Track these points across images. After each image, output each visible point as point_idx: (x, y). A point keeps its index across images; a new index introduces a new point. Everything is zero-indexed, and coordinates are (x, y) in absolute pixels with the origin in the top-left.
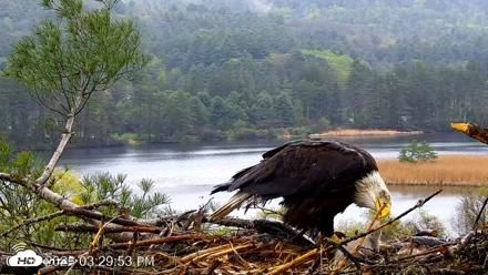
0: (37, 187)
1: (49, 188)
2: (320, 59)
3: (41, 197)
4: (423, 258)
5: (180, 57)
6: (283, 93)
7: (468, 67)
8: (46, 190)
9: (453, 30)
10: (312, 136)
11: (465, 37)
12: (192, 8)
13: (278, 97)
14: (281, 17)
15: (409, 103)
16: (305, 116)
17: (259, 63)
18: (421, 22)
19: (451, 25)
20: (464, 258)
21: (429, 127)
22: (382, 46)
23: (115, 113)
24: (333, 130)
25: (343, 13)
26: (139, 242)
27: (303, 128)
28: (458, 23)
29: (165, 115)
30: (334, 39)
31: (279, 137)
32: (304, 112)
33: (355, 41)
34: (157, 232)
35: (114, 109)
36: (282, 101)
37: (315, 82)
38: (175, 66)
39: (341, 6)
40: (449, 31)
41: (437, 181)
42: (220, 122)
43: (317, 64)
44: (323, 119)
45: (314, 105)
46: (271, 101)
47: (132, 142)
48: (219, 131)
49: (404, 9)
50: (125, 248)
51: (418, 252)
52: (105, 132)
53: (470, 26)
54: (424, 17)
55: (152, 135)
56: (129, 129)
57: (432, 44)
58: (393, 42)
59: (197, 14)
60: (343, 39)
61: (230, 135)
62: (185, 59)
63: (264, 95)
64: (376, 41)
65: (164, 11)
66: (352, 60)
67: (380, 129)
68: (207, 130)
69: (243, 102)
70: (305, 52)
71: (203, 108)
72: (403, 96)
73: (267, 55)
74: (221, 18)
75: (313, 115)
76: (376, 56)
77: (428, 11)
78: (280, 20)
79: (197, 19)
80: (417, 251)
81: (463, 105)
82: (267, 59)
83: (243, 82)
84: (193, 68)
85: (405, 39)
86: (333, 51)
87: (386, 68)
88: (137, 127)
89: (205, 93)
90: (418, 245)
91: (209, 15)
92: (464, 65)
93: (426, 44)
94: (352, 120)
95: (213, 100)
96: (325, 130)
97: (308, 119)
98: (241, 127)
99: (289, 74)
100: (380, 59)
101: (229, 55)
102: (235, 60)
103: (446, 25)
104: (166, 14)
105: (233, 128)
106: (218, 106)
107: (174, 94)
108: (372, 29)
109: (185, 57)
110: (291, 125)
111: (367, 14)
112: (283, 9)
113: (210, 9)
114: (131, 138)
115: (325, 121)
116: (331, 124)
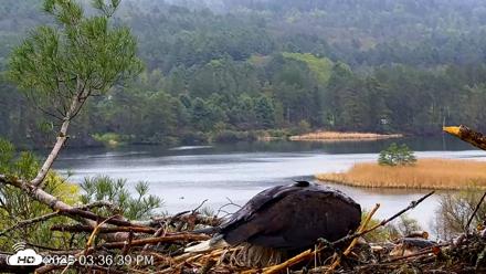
0: (31, 189)
1: (43, 189)
2: (300, 62)
3: (35, 198)
4: (415, 259)
5: (162, 59)
6: (264, 95)
7: (448, 72)
8: (40, 191)
9: (433, 35)
10: (292, 138)
11: (445, 41)
12: (174, 10)
13: (259, 99)
14: (263, 20)
15: (388, 106)
16: (285, 119)
17: (240, 65)
18: (402, 26)
19: (431, 29)
20: (455, 260)
21: (408, 131)
22: (362, 49)
23: (96, 114)
24: (313, 132)
25: (323, 16)
26: (134, 241)
27: (283, 131)
28: (438, 28)
29: (146, 117)
30: (315, 41)
31: (259, 138)
32: (285, 115)
33: (335, 45)
34: (152, 232)
35: (95, 110)
36: (263, 103)
37: (296, 84)
38: (156, 67)
39: (321, 9)
40: (429, 36)
41: (415, 185)
42: (201, 123)
43: (297, 67)
44: (303, 121)
45: (295, 108)
46: (252, 104)
47: (113, 142)
48: (199, 133)
49: (384, 12)
50: (120, 247)
51: (410, 253)
52: (85, 133)
53: (449, 30)
54: (404, 22)
55: (133, 136)
56: (109, 130)
57: (412, 48)
58: (373, 46)
59: (178, 16)
60: (323, 42)
61: (210, 136)
62: (166, 61)
63: (245, 97)
64: (356, 45)
65: (146, 13)
66: (332, 64)
67: (360, 132)
68: (187, 131)
69: (223, 104)
70: (286, 55)
71: (184, 109)
72: (383, 100)
73: (248, 56)
74: (203, 20)
75: (294, 119)
76: (357, 59)
77: (408, 15)
78: (262, 23)
79: (178, 20)
80: (408, 253)
81: (442, 110)
82: (248, 61)
83: (224, 85)
84: (175, 69)
85: (385, 44)
86: (314, 54)
87: (366, 72)
88: (118, 127)
89: (187, 94)
90: (410, 246)
91: (191, 17)
92: (444, 70)
93: (406, 48)
94: (332, 123)
95: (194, 102)
96: (305, 132)
97: (288, 122)
98: (222, 129)
99: (270, 77)
100: (360, 63)
101: (210, 57)
102: (216, 62)
103: (427, 29)
104: (148, 15)
105: (213, 129)
106: (198, 108)
107: (155, 96)
108: (352, 32)
109: (167, 59)
110: (271, 127)
111: (348, 19)
112: (263, 12)
113: (192, 10)
114: (112, 140)
115: (305, 123)
116: (311, 127)
